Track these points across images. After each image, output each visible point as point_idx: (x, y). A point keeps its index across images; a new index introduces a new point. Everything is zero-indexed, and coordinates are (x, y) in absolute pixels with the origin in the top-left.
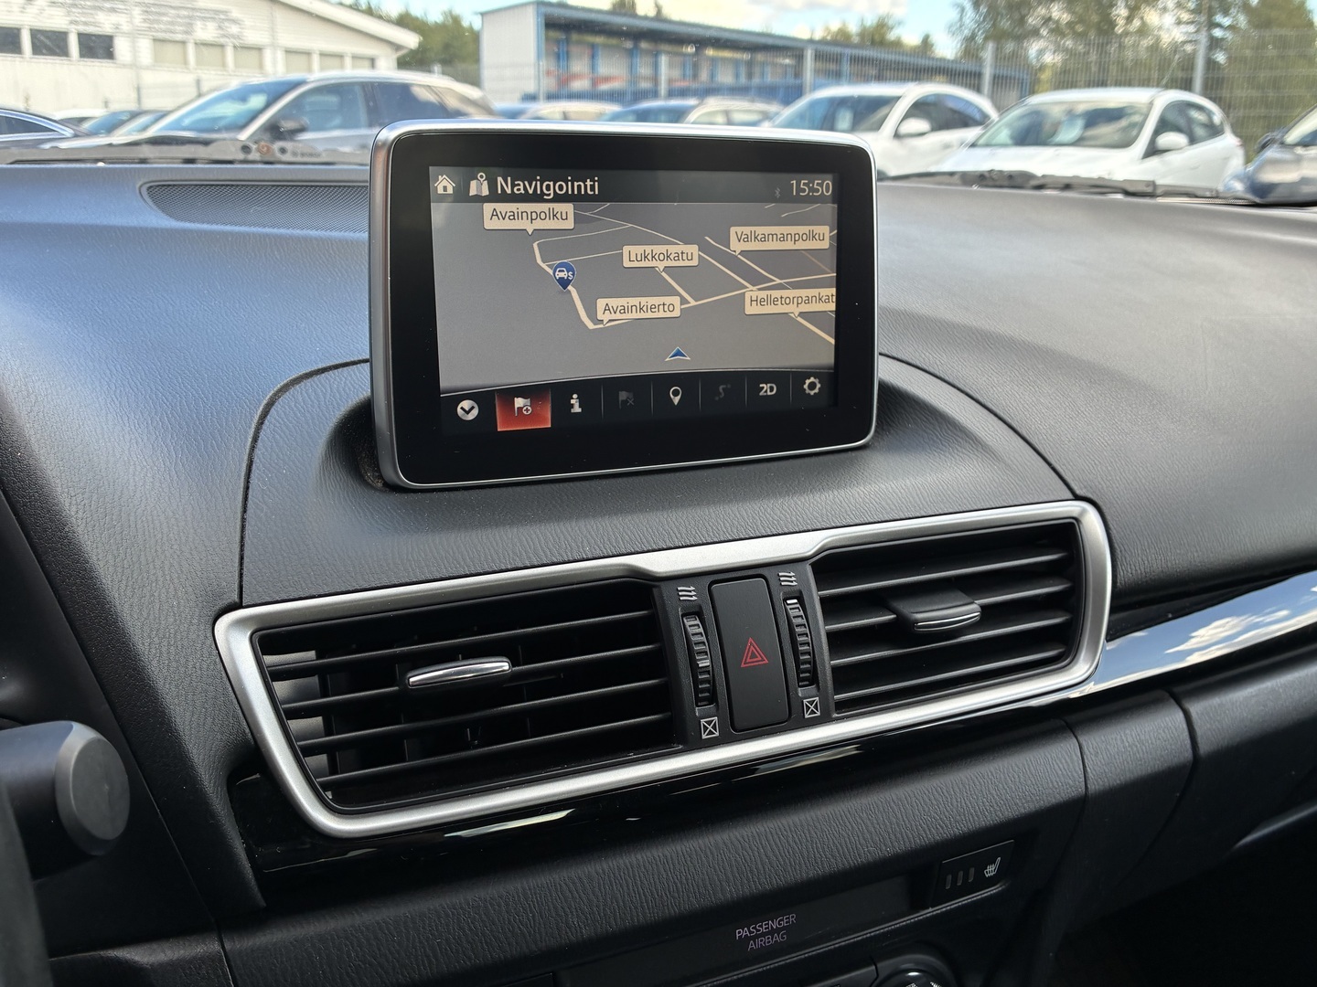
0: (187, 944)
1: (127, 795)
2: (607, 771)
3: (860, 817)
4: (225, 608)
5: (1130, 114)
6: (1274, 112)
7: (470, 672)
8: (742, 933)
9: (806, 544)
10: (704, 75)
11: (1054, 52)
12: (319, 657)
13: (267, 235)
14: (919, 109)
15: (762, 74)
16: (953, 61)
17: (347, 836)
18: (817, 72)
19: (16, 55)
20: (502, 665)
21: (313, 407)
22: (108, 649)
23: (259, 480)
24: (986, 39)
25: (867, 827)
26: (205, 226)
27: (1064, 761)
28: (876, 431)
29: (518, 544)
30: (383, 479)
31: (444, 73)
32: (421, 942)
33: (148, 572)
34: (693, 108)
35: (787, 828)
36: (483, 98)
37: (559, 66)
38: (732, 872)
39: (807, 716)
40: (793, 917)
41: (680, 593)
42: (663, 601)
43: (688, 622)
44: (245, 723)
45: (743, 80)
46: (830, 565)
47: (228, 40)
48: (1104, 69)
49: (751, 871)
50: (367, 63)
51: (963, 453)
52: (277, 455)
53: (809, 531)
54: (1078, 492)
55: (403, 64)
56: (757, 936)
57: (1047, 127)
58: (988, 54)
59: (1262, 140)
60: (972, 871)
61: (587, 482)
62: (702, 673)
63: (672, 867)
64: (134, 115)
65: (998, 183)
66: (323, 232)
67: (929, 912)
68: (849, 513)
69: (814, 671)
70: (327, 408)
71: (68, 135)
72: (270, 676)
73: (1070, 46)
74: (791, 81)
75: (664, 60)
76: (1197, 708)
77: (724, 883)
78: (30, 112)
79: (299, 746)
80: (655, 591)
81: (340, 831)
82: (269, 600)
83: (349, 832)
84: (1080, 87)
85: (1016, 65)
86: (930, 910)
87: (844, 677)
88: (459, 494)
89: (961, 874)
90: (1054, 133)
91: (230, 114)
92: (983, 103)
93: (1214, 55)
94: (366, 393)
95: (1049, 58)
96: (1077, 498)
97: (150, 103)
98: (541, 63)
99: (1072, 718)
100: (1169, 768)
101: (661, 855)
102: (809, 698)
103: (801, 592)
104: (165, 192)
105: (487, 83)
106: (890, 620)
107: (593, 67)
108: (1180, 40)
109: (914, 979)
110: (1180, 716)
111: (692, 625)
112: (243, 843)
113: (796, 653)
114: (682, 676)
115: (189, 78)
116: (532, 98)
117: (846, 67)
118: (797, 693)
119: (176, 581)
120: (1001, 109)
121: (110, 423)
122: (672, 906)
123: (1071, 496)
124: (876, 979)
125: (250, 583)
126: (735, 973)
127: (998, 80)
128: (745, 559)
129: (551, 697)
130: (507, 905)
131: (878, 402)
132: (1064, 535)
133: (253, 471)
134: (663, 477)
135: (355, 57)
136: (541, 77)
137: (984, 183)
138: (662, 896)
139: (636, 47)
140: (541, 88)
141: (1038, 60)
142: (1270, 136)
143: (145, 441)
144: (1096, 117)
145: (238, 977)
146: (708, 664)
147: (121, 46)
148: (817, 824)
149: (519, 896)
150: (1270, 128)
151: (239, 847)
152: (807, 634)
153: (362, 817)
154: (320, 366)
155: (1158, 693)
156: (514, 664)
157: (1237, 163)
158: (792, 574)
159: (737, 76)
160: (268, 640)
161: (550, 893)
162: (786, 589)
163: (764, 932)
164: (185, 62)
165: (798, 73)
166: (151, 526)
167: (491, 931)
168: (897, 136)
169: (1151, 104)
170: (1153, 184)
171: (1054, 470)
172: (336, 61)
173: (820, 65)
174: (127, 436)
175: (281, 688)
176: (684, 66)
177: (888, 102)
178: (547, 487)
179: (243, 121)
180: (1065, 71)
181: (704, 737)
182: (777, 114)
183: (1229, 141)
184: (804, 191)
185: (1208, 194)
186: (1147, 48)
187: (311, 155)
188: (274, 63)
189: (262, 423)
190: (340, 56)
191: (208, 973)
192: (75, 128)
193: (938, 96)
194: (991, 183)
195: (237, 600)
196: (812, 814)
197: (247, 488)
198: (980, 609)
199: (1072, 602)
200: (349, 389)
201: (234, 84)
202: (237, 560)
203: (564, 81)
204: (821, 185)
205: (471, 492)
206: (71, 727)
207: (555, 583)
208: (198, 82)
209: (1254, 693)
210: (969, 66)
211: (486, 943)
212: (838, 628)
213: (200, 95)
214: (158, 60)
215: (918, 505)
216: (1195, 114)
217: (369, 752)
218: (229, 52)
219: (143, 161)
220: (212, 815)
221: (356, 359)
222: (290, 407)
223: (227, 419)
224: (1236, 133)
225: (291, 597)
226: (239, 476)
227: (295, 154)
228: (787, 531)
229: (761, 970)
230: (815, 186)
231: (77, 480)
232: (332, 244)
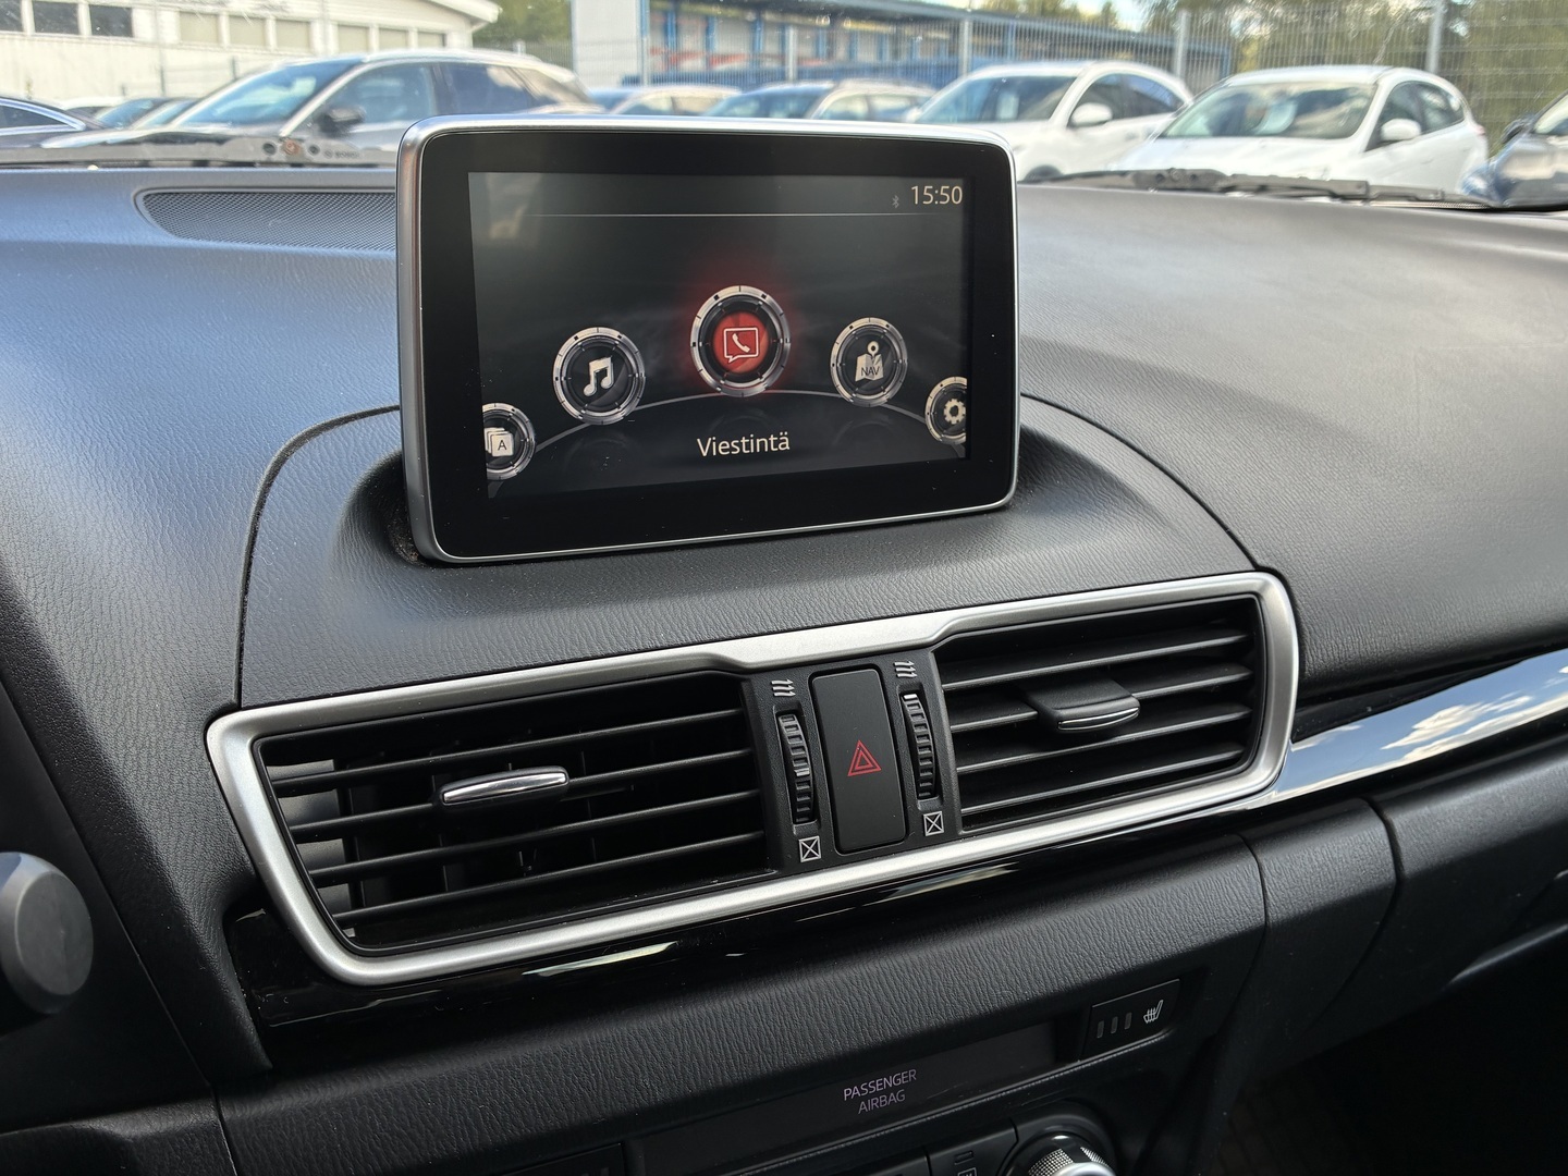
0: (177, 1113)
1: (91, 941)
2: (684, 902)
3: (993, 955)
4: (220, 710)
5: (1352, 98)
6: (1525, 94)
7: (518, 785)
8: (850, 1092)
9: (928, 627)
10: (841, 52)
11: (1262, 22)
12: (338, 767)
13: (285, 254)
14: (1099, 92)
15: (911, 52)
16: (1138, 34)
17: (369, 982)
18: (975, 48)
19: (16, 33)
20: (556, 777)
21: (332, 464)
22: (74, 762)
23: (264, 555)
24: (1179, 6)
25: (1000, 965)
26: (212, 244)
27: (1239, 885)
28: (1017, 489)
29: (578, 631)
30: (418, 552)
31: (529, 52)
32: (460, 1109)
33: (124, 668)
34: (828, 92)
35: (904, 968)
36: (576, 81)
37: (667, 43)
38: (837, 1021)
39: (927, 834)
40: (912, 1073)
41: (775, 688)
42: (754, 696)
43: (784, 723)
44: (243, 849)
45: (888, 59)
46: (956, 653)
47: (268, 12)
48: (1320, 43)
49: (860, 1019)
50: (437, 40)
51: (1120, 515)
52: (287, 524)
53: (931, 611)
54: (1260, 561)
55: (481, 39)
56: (870, 1096)
57: (1250, 112)
58: (1181, 26)
59: (1510, 128)
60: (1129, 1016)
61: (667, 554)
62: (800, 784)
63: (764, 1016)
64: (157, 104)
65: (1178, 185)
66: (354, 250)
67: (1078, 1065)
68: (981, 589)
69: (937, 780)
70: (350, 466)
71: (79, 129)
72: (275, 792)
73: (1280, 16)
74: (945, 58)
75: (792, 34)
76: (1401, 819)
77: (827, 1035)
78: (34, 100)
79: (311, 876)
80: (744, 685)
81: (360, 977)
82: (273, 699)
83: (371, 978)
84: (1291, 65)
85: (1215, 39)
86: (1079, 1062)
87: (973, 787)
88: (510, 569)
89: (1115, 1020)
90: (1259, 121)
91: (273, 102)
92: (1175, 85)
93: (1452, 24)
94: (396, 448)
95: (1254, 30)
96: (1258, 568)
97: (174, 90)
98: (645, 40)
99: (1250, 833)
100: (1367, 891)
101: (750, 1001)
102: (930, 812)
103: (921, 685)
104: (166, 202)
105: (580, 65)
106: (1029, 717)
107: (708, 44)
108: (1411, 8)
109: (1061, 1144)
110: (1380, 829)
111: (791, 728)
112: (243, 993)
113: (915, 758)
114: (777, 788)
115: (222, 58)
116: (634, 81)
117: (1011, 42)
118: (916, 806)
119: (160, 679)
120: (1197, 92)
121: (81, 487)
122: (765, 1064)
123: (1251, 568)
124: (1015, 1145)
125: (251, 680)
126: (843, 1140)
127: (1192, 57)
128: (853, 647)
129: (617, 814)
130: (564, 1062)
131: (1020, 454)
132: (1242, 613)
133: (257, 543)
134: (759, 546)
135: (421, 33)
136: (645, 55)
137: (1162, 185)
138: (752, 1051)
139: (759, 19)
140: (645, 71)
141: (1242, 33)
142: (1517, 123)
143: (125, 508)
144: (1311, 102)
145: (238, 1152)
146: (808, 773)
147: (141, 20)
148: (940, 963)
149: (579, 1053)
150: (1517, 114)
151: (238, 999)
152: (928, 736)
153: (389, 960)
154: (344, 414)
155: (1355, 802)
156: (571, 775)
157: (1478, 155)
158: (911, 664)
159: (880, 54)
160: (273, 748)
161: (617, 1048)
162: (905, 682)
163: (877, 1092)
164: (218, 39)
165: (953, 50)
166: (130, 611)
167: (546, 1095)
168: (1071, 125)
169: (1376, 85)
170: (1365, 184)
171: (1231, 534)
172: (399, 38)
173: (980, 40)
174: (103, 503)
175: (291, 805)
176: (816, 42)
177: (1060, 84)
178: (617, 560)
179: (287, 111)
180: (1273, 46)
181: (803, 860)
182: (928, 99)
183: (1469, 129)
184: (929, 199)
185: (1432, 197)
186: (1373, 17)
187: (348, 155)
188: (325, 40)
189: (270, 485)
190: (404, 32)
191: (202, 1147)
192: (86, 119)
193: (1121, 77)
194: (1171, 185)
195: (234, 701)
196: (935, 950)
197: (249, 565)
198: (1138, 704)
199: (1251, 694)
200: (377, 442)
201: (275, 65)
202: (235, 653)
203: (674, 58)
204: (949, 191)
205: (525, 566)
206: (19, 860)
207: (623, 677)
208: (233, 63)
209: (1471, 801)
210: (1160, 40)
211: (539, 1107)
212: (965, 728)
213: (236, 79)
214: (186, 38)
215: (1065, 580)
216: (1429, 97)
217: (401, 881)
218: (271, 25)
219: (145, 164)
220: (203, 959)
221: (387, 405)
222: (304, 464)
223: (227, 481)
224: (1477, 120)
225: (301, 697)
226: (239, 550)
227: (328, 154)
228: (904, 611)
229: (873, 1136)
230: (942, 193)
231: (38, 557)
232: (364, 265)
